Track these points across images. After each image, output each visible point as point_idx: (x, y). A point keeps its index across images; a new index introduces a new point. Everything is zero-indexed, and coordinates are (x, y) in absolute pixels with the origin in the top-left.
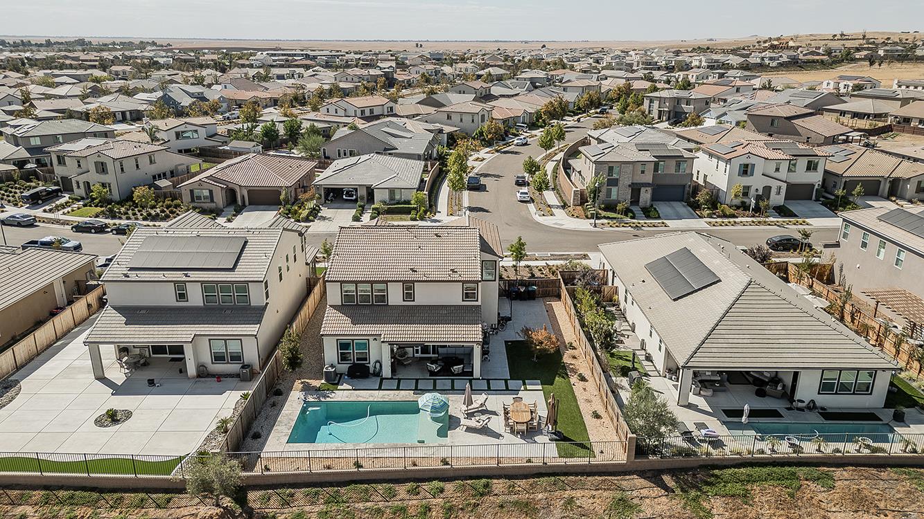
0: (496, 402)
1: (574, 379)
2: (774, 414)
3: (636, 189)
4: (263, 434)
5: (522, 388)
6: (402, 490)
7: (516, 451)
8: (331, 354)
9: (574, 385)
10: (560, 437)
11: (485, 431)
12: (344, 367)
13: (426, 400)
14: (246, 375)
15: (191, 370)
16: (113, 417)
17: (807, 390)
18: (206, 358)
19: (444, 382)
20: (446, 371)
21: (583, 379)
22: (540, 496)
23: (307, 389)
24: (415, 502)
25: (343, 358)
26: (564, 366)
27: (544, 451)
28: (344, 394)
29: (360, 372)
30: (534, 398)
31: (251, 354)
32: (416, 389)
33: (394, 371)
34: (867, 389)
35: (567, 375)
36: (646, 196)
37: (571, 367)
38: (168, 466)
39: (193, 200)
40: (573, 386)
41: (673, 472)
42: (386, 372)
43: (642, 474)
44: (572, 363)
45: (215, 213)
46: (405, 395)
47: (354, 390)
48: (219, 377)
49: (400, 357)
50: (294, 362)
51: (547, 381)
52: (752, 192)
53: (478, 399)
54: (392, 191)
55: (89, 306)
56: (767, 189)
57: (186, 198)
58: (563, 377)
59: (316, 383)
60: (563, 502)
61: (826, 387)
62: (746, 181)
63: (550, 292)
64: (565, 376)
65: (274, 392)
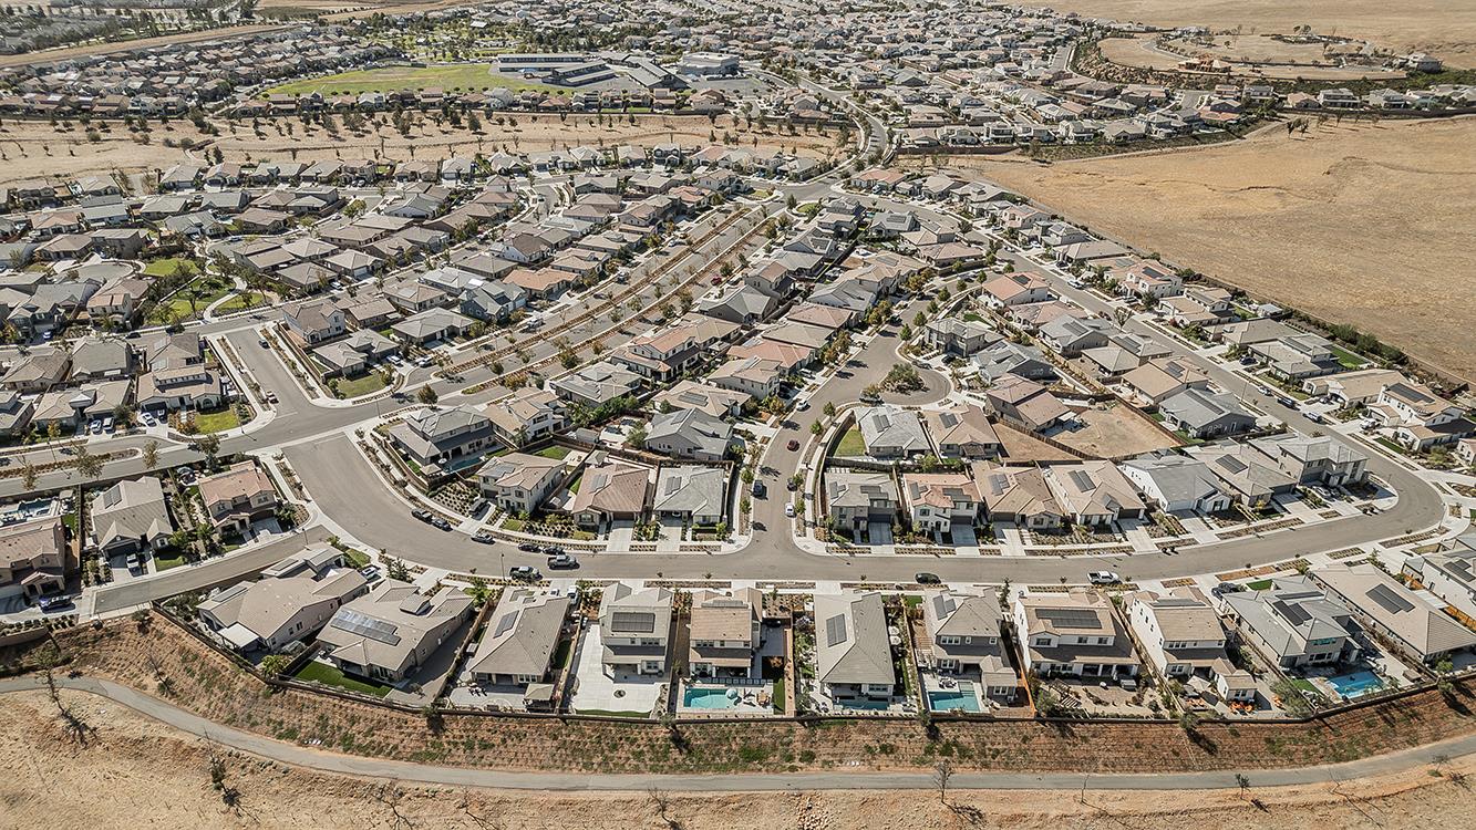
0: (755, 690)
1: (786, 680)
2: (853, 698)
3: (857, 521)
4: (675, 701)
5: (765, 684)
6: (723, 725)
7: (760, 712)
8: (692, 668)
9: (785, 682)
10: (775, 707)
11: (751, 704)
12: (698, 673)
13: (731, 691)
14: (660, 675)
15: (639, 673)
16: (620, 694)
17: (865, 690)
18: (645, 668)
19: (736, 681)
20: (737, 675)
21: (789, 679)
22: (765, 727)
23: (685, 682)
24: (726, 727)
25: (697, 669)
26: (783, 671)
27: (769, 712)
28: (698, 685)
29: (703, 674)
30: (769, 689)
31: (662, 666)
32: (726, 684)
33: (717, 674)
34: (885, 689)
35: (783, 676)
36: (863, 525)
37: (786, 671)
38: (648, 715)
39: (581, 521)
41: (808, 721)
42: (714, 675)
43: (798, 721)
44: (787, 669)
45: (595, 530)
46: (722, 686)
47: (702, 683)
48: (650, 674)
49: (720, 670)
50: (680, 673)
51: (776, 680)
52: (929, 524)
53: (748, 690)
54: (704, 517)
56: (938, 524)
57: (577, 518)
59: (688, 680)
60: (772, 729)
61: (871, 689)
62: (924, 518)
63: (786, 623)
64: (783, 679)
65: (674, 685)
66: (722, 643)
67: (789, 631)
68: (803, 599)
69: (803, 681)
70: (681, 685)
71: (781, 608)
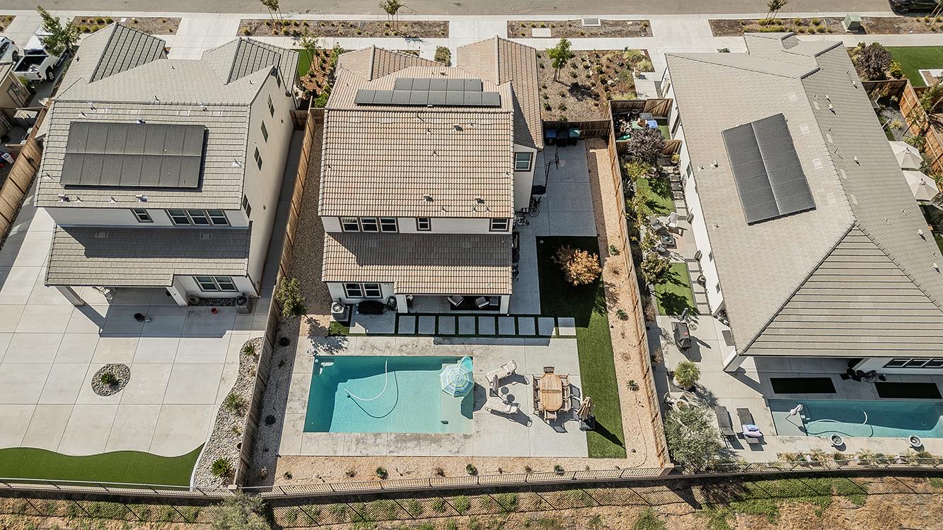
1: (612, 316)
4: (277, 415)
5: (554, 333)
6: (428, 504)
8: (337, 291)
9: (612, 327)
10: (592, 425)
12: (354, 301)
15: (180, 300)
19: (467, 322)
21: (624, 317)
22: (566, 513)
23: (317, 333)
24: (441, 520)
26: (603, 289)
28: (357, 345)
31: (245, 287)
32: (436, 335)
33: (410, 304)
35: (605, 306)
37: (611, 290)
40: (611, 329)
41: (704, 483)
43: (672, 485)
44: (613, 282)
46: (424, 346)
47: (368, 335)
50: (298, 305)
51: (582, 322)
55: (30, 160)
58: (600, 312)
59: (325, 322)
60: (588, 520)
63: (595, 133)
64: (603, 310)
65: (280, 340)
66: (423, 222)
67: (605, 158)
68: (630, 64)
69: (665, 323)
70: (305, 346)
71: (576, 89)
